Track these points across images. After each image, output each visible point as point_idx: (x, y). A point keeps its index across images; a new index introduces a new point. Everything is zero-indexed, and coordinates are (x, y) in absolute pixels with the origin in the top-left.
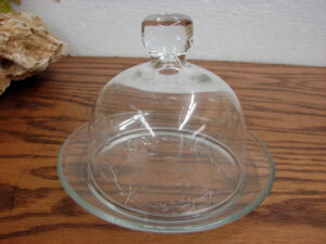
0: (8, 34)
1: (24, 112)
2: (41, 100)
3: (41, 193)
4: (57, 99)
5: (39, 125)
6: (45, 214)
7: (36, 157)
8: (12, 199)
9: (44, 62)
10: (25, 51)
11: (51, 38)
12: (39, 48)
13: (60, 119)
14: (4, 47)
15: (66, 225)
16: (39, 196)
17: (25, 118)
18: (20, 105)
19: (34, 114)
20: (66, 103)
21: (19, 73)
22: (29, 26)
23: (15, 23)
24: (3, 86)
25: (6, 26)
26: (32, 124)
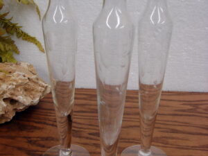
0: (15, 83)
1: (24, 133)
2: (35, 125)
4: (45, 123)
5: (35, 143)
9: (36, 100)
10: (25, 93)
11: (40, 82)
12: (33, 90)
13: (47, 139)
14: (13, 92)
17: (25, 137)
18: (22, 128)
20: (51, 127)
21: (21, 108)
22: (27, 76)
23: (19, 75)
24: (11, 115)
25: (13, 78)
26: (30, 142)
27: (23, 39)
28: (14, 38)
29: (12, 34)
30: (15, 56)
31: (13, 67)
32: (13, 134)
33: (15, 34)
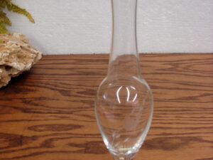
0: (8, 51)
1: (20, 95)
2: (29, 88)
3: (34, 138)
4: (38, 86)
5: (29, 103)
6: (37, 148)
7: (30, 120)
8: (21, 141)
9: (29, 66)
10: (18, 60)
11: (32, 50)
12: (25, 57)
13: (40, 99)
14: (7, 59)
15: (47, 152)
16: (34, 140)
18: (17, 91)
19: (26, 96)
20: (43, 89)
21: (16, 73)
22: (19, 45)
23: (12, 44)
24: (7, 80)
25: (7, 47)
26: (25, 102)
27: (14, 11)
28: (5, 11)
29: (4, 7)
30: (7, 27)
31: (6, 37)
32: (9, 96)
33: (6, 7)
